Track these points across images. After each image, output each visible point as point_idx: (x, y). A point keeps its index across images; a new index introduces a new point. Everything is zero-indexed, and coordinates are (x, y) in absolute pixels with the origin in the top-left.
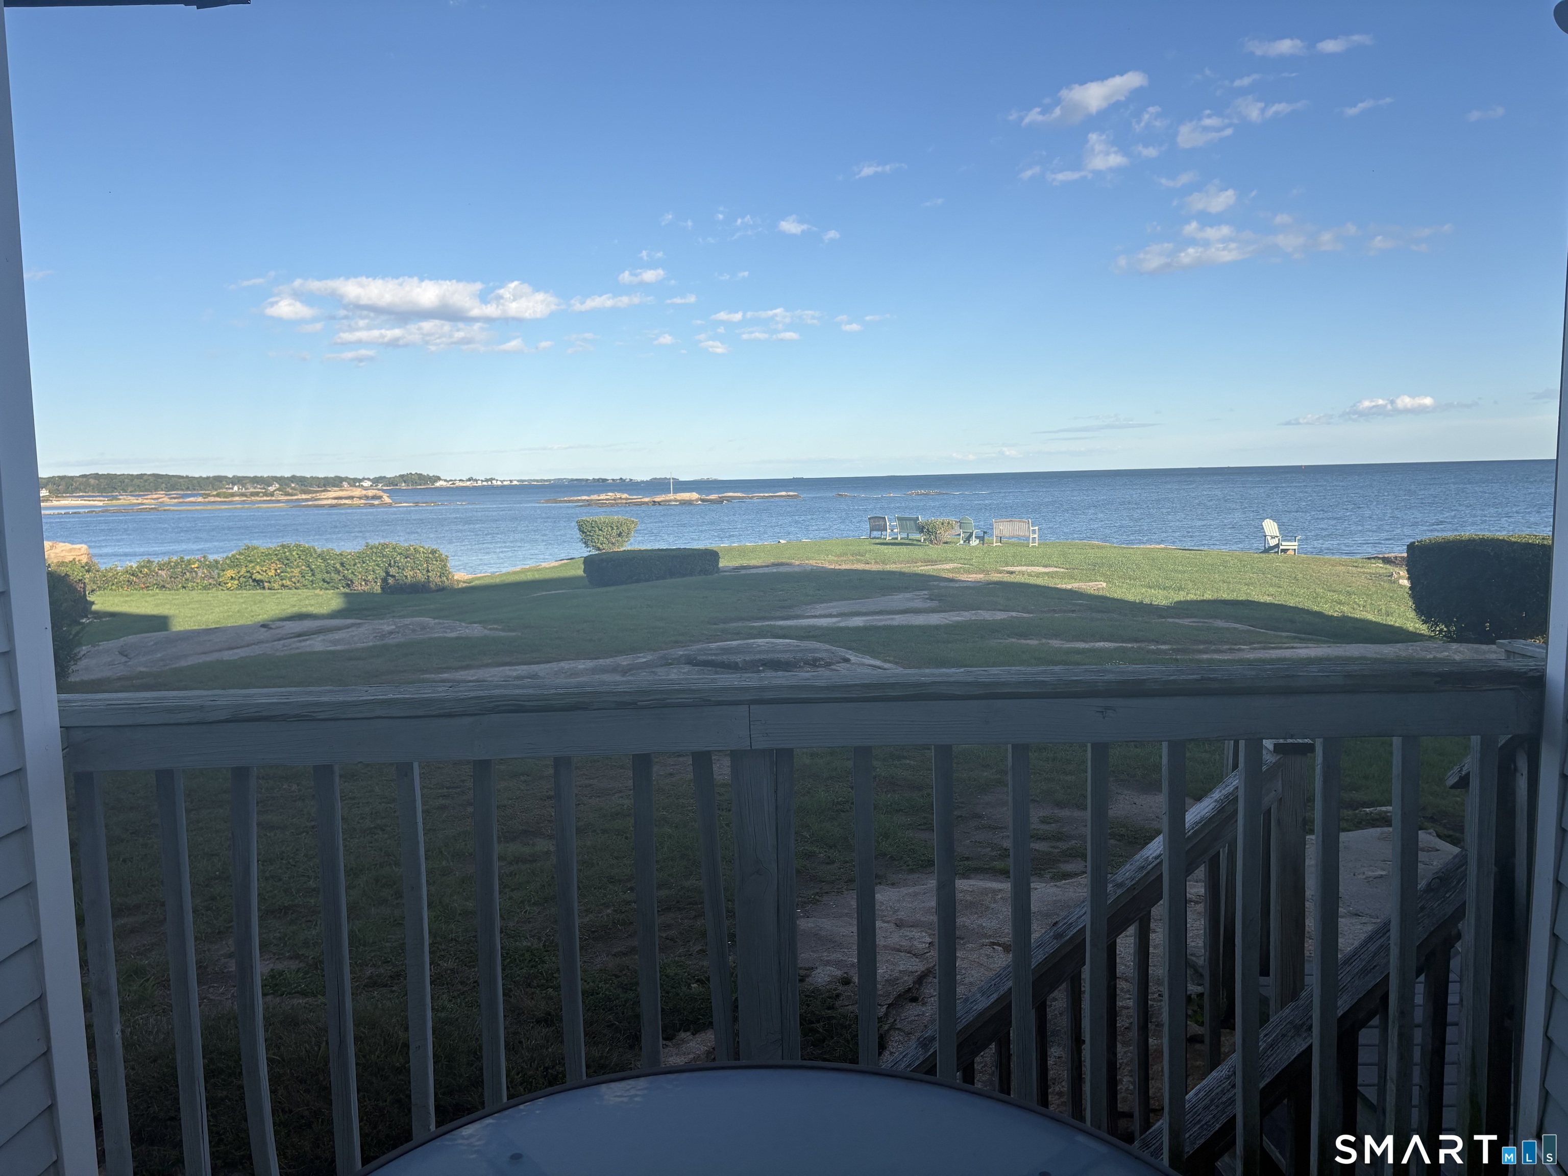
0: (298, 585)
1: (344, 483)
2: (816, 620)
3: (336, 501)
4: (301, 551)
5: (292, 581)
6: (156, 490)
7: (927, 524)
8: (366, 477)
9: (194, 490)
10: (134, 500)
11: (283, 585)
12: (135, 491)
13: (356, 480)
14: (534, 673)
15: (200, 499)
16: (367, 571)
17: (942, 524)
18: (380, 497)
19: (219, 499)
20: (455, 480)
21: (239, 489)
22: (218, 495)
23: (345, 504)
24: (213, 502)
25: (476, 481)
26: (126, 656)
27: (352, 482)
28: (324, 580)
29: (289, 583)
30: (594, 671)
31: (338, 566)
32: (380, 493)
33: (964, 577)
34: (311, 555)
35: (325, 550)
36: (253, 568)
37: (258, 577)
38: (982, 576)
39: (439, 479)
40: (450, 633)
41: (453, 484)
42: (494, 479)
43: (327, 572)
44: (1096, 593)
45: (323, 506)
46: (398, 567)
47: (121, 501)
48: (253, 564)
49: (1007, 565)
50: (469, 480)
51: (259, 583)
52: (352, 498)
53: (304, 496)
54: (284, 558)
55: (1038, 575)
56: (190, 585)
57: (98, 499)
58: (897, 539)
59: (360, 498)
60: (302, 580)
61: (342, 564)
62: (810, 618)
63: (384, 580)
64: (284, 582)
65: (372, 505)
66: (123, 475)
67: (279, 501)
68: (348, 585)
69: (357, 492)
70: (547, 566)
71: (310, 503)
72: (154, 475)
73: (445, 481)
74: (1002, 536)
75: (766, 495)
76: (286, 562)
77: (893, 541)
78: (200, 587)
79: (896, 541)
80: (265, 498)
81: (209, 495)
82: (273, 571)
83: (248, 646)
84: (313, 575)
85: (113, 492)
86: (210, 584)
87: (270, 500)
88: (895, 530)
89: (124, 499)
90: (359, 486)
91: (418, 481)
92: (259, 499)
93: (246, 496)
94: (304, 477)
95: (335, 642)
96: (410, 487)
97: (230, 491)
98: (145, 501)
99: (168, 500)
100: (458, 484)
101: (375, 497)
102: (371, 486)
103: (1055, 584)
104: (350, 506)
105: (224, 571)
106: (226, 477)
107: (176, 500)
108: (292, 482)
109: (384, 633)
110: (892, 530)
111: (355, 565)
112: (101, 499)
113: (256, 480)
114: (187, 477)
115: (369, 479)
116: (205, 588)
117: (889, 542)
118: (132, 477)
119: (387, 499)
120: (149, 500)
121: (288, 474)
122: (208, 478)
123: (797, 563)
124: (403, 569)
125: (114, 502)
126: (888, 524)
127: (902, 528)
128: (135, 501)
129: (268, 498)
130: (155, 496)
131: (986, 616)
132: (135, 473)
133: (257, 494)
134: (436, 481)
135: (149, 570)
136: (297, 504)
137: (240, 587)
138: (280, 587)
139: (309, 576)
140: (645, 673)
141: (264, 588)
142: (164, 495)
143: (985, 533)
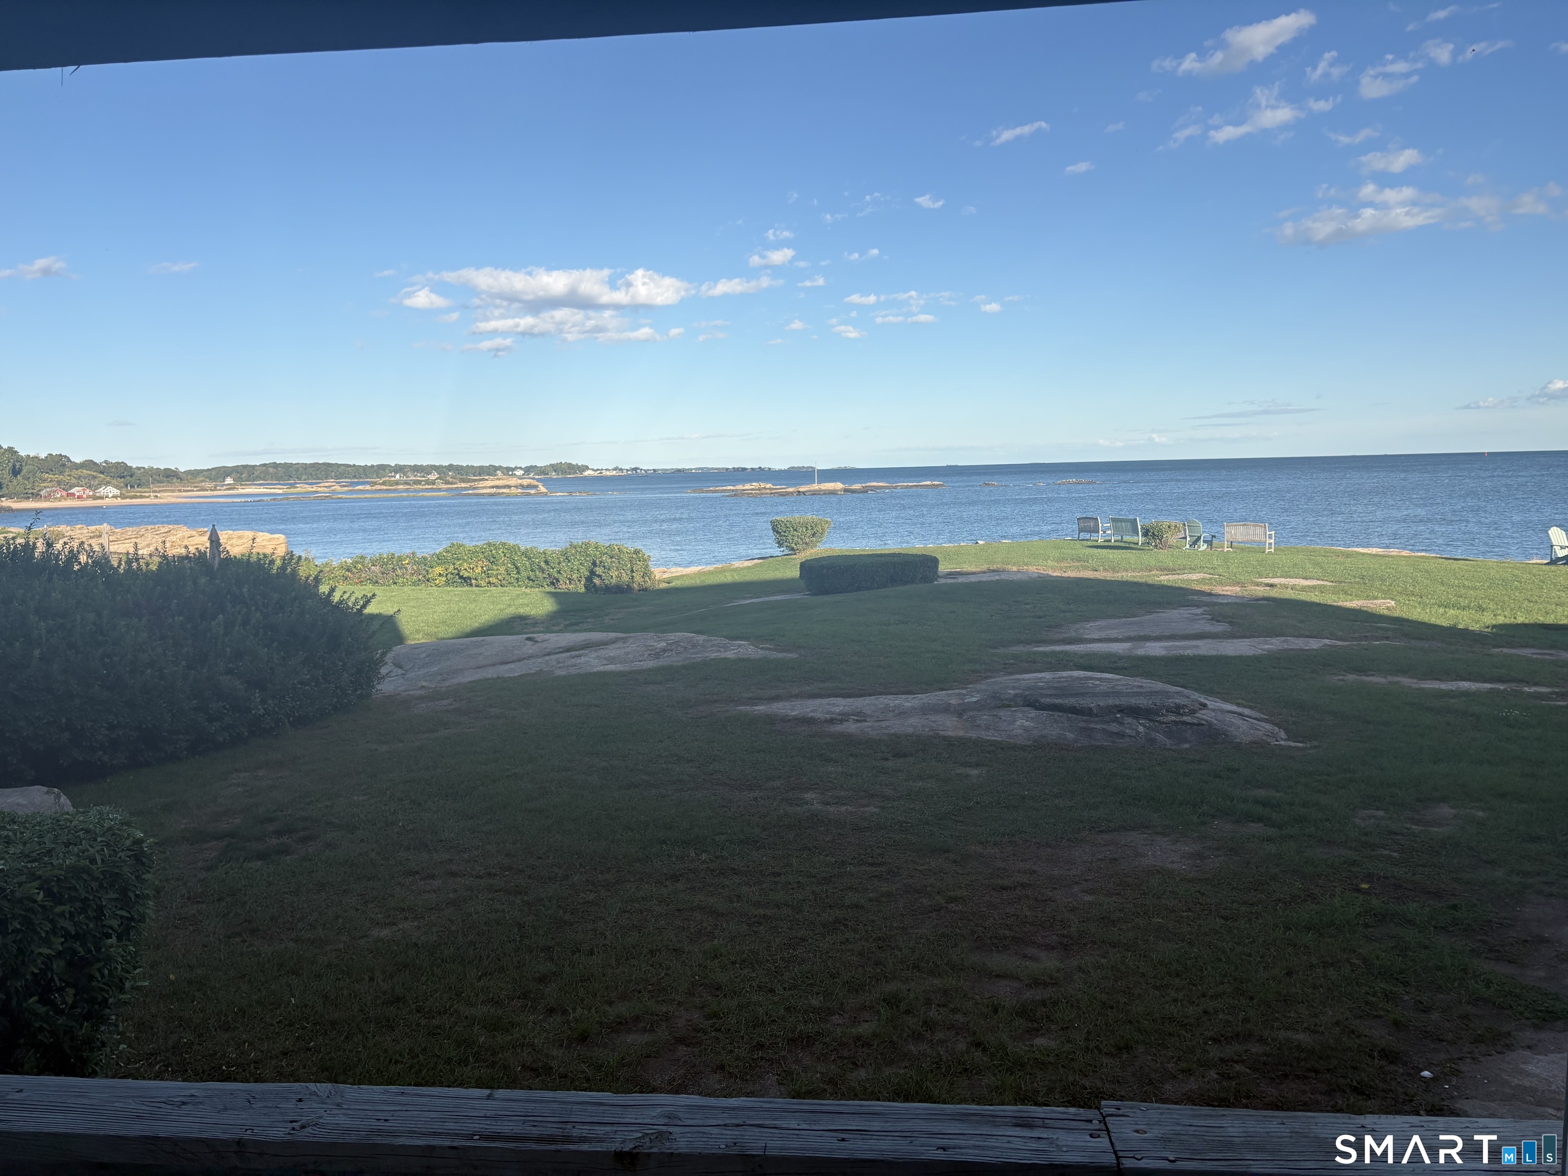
0: (504, 582)
1: (498, 472)
2: (1105, 645)
3: (495, 489)
4: (508, 549)
5: (498, 579)
6: (327, 478)
7: (1152, 528)
8: (518, 466)
9: (361, 478)
10: (309, 488)
11: (489, 583)
12: (308, 479)
13: (509, 469)
14: (859, 710)
15: (368, 487)
16: (572, 570)
17: (1169, 527)
18: (536, 487)
19: (385, 487)
20: (602, 470)
21: (400, 477)
22: (384, 484)
23: (503, 493)
24: (380, 490)
25: (621, 470)
26: (401, 668)
27: (505, 471)
28: (529, 578)
29: (495, 581)
30: (925, 710)
31: (543, 564)
32: (535, 483)
33: (1218, 590)
34: (516, 553)
35: (528, 547)
36: (461, 565)
37: (466, 575)
38: (1238, 589)
39: (587, 468)
40: (724, 652)
41: (600, 473)
42: (638, 469)
43: (532, 570)
44: (1386, 612)
45: (483, 495)
46: (604, 566)
47: (299, 489)
48: (460, 562)
49: (1261, 576)
50: (615, 469)
51: (466, 581)
52: (509, 487)
53: (463, 485)
54: (489, 553)
55: (1303, 589)
56: (400, 580)
57: (277, 487)
58: (1110, 541)
59: (516, 487)
60: (507, 577)
61: (546, 562)
62: (1096, 642)
63: (589, 579)
64: (491, 579)
65: (529, 494)
66: (298, 464)
67: (439, 490)
68: (552, 583)
69: (513, 481)
70: (741, 566)
71: (470, 492)
72: (324, 464)
73: (593, 470)
74: (1232, 540)
75: (910, 484)
76: (493, 561)
77: (1106, 544)
78: (410, 583)
79: (1110, 544)
80: (427, 487)
81: (375, 483)
82: (480, 569)
83: (519, 660)
84: (518, 573)
85: (289, 480)
86: (419, 580)
87: (432, 488)
88: (1109, 532)
89: (301, 487)
90: (512, 475)
91: (568, 470)
92: (421, 487)
93: (409, 484)
94: (462, 466)
95: (611, 660)
96: (560, 476)
97: (393, 479)
98: (319, 489)
99: (339, 488)
100: (605, 473)
101: (529, 486)
102: (523, 474)
103: (1334, 601)
104: (508, 496)
105: (432, 568)
106: (389, 466)
107: (346, 488)
108: (450, 470)
109: (657, 651)
110: (1105, 532)
111: (559, 564)
112: (280, 487)
113: (416, 469)
114: (354, 465)
115: (520, 468)
116: (414, 584)
117: (1102, 544)
118: (305, 467)
119: (543, 489)
120: (323, 488)
121: (446, 464)
122: (372, 466)
123: (1015, 569)
124: (609, 569)
125: (293, 490)
126: (1100, 525)
127: (1116, 530)
128: (311, 489)
129: (430, 487)
130: (327, 484)
131: (1300, 645)
132: (308, 462)
133: (419, 482)
134: (584, 471)
135: (363, 565)
136: (458, 493)
137: (447, 583)
138: (486, 584)
139: (514, 574)
140: (986, 717)
141: (471, 585)
142: (334, 484)
143: (1213, 536)
